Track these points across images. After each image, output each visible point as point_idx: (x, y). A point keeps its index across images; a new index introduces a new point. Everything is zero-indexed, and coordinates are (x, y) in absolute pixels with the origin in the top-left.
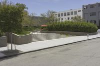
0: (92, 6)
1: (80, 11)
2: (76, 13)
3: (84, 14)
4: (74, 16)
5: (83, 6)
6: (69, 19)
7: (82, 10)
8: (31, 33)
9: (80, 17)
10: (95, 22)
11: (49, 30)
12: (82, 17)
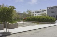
0: (52, 8)
1: (45, 10)
2: (43, 11)
3: (48, 12)
4: (42, 13)
5: (47, 8)
6: (39, 15)
8: (18, 22)
9: (45, 14)
10: (54, 17)
11: (28, 21)
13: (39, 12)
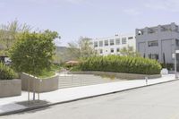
0: (151, 31)
1: (132, 38)
2: (124, 41)
6: (112, 51)
7: (134, 36)
10: (157, 57)
12: (135, 48)
13: (112, 44)
